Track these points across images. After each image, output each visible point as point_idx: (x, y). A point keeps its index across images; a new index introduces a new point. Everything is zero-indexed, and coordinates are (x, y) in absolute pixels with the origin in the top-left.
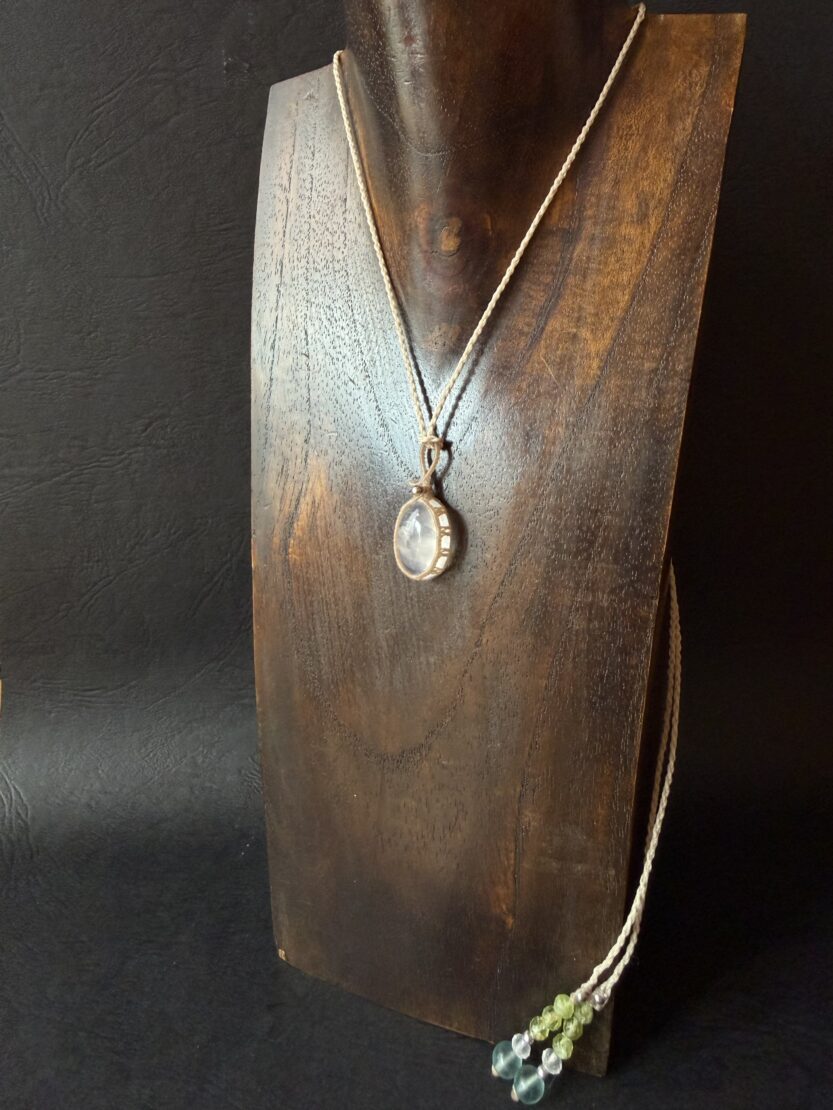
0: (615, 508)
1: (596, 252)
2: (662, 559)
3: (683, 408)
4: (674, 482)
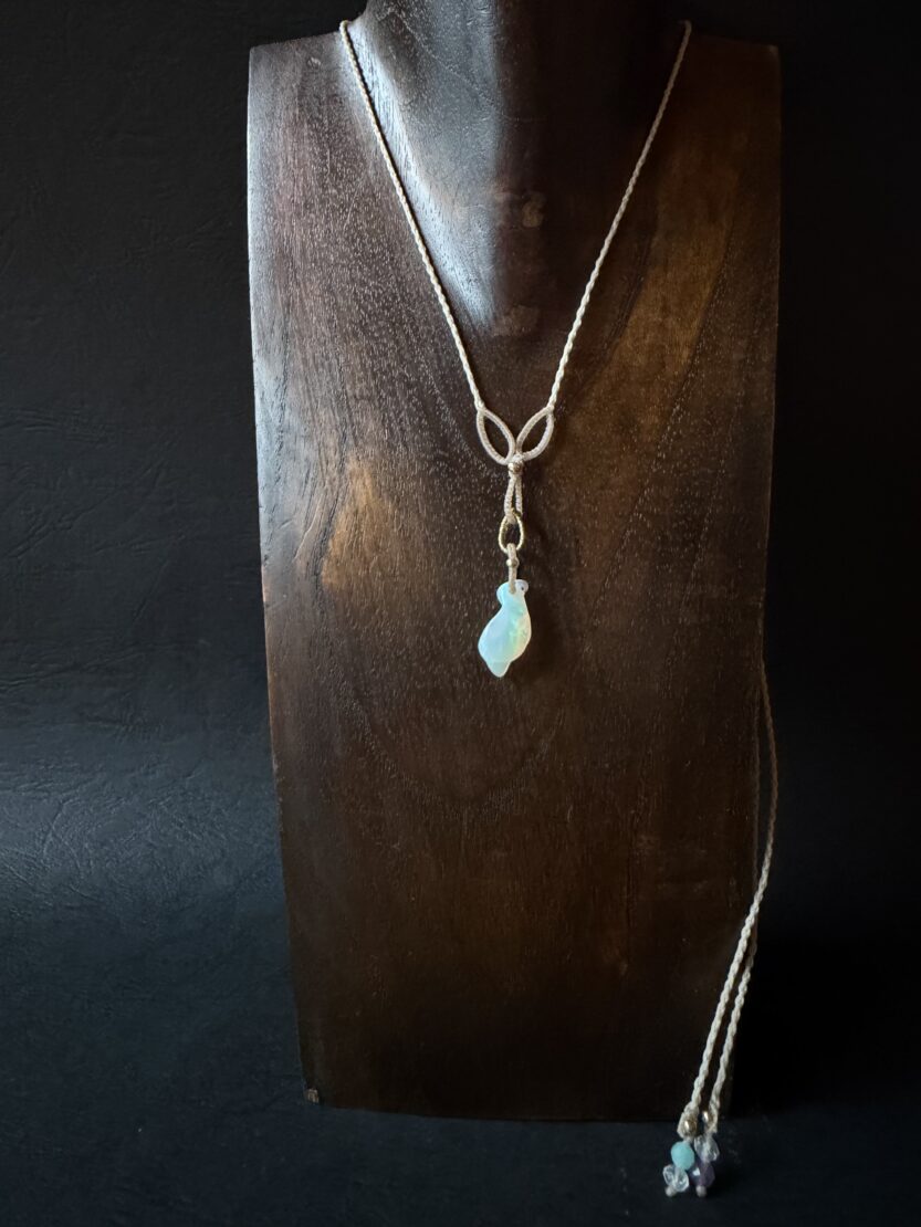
2: (766, 545)
3: (773, 396)
4: (771, 468)
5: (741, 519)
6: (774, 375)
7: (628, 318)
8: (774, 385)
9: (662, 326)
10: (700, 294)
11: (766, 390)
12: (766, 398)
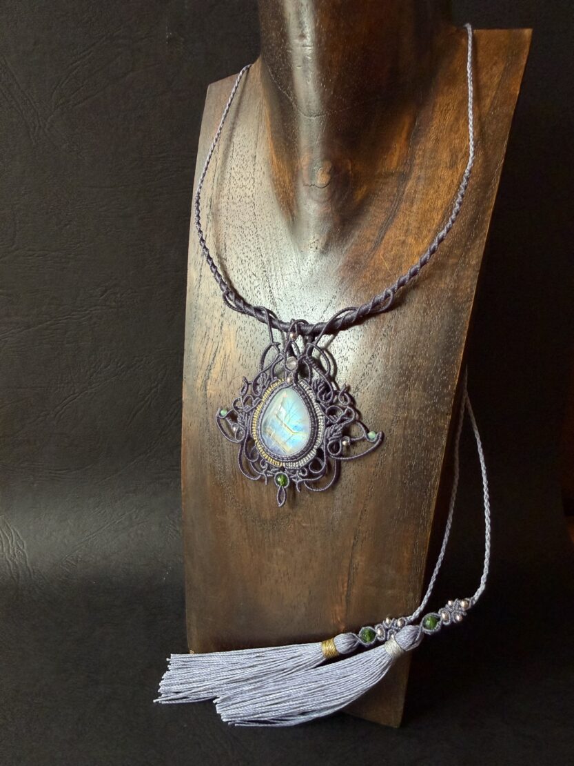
0: (425, 354)
1: (421, 187)
2: (455, 388)
3: (474, 288)
4: (465, 337)
5: (439, 370)
6: (478, 274)
7: (383, 238)
8: (476, 281)
9: (404, 242)
10: (434, 220)
11: (469, 284)
12: (469, 290)
